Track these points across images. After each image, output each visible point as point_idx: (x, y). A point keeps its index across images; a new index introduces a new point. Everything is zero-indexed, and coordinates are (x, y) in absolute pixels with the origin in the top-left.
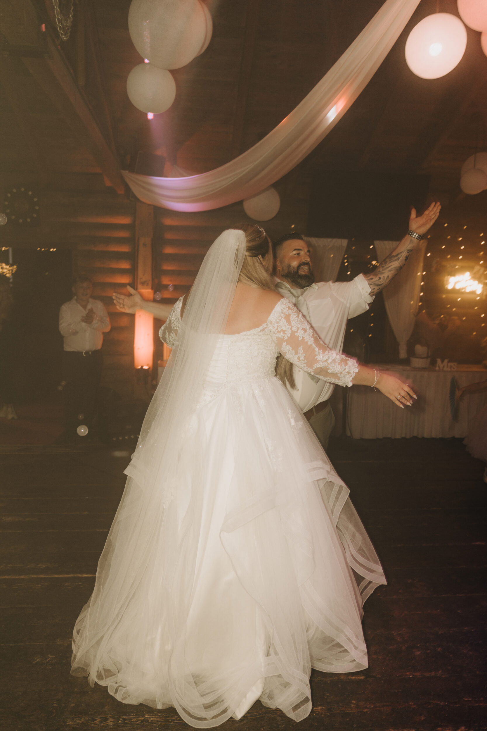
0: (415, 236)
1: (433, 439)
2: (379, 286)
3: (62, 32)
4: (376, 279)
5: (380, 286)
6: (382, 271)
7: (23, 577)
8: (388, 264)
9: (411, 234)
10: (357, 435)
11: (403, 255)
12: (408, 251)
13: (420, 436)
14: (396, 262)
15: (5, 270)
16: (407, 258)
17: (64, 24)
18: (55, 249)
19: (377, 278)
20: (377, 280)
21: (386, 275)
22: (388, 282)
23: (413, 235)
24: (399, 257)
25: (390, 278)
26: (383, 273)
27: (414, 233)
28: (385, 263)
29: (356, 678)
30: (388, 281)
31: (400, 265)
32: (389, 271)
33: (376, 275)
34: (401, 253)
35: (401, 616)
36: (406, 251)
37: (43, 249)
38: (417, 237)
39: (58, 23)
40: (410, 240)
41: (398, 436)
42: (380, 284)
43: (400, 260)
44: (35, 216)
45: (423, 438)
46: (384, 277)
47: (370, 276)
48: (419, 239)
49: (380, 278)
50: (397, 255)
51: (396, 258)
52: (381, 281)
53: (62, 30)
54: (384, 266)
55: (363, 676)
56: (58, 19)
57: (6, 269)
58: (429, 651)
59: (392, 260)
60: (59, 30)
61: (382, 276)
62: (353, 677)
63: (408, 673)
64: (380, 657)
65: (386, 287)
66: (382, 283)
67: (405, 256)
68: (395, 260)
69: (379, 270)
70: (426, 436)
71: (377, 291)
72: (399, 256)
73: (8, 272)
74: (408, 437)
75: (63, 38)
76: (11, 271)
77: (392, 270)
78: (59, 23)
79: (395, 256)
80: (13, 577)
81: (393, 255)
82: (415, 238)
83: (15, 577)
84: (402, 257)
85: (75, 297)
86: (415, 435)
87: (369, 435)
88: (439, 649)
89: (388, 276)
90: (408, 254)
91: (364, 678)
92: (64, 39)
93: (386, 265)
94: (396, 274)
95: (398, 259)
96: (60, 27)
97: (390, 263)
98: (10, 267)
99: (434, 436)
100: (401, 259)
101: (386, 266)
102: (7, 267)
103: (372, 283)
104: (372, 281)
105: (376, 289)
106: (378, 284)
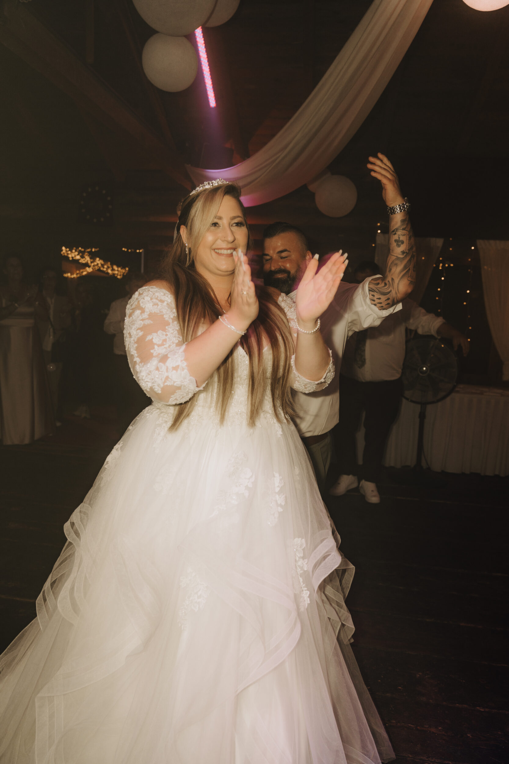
4: (382, 285)
15: (116, 272)
37: (130, 251)
42: (387, 292)
44: (108, 215)
57: (118, 271)
73: (119, 274)
76: (122, 273)
98: (121, 269)
102: (118, 269)
103: (377, 290)
104: (377, 287)
105: (382, 299)
106: (384, 292)
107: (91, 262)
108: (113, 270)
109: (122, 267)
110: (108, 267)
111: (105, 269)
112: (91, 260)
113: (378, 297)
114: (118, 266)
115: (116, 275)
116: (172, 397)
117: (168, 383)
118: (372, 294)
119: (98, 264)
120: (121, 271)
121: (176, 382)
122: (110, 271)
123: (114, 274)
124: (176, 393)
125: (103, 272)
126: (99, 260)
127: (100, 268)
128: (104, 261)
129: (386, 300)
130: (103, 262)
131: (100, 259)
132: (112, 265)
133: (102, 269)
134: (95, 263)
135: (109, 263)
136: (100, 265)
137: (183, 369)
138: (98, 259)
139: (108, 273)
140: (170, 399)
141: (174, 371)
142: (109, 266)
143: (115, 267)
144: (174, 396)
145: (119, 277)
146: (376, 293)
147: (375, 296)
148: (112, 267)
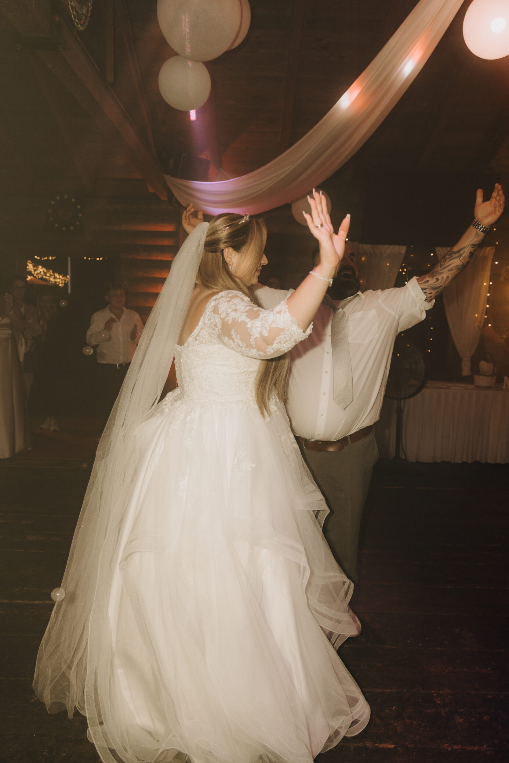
0: (481, 228)
1: (499, 465)
2: (437, 289)
3: (77, 21)
4: (432, 282)
5: (439, 289)
6: (440, 270)
7: (36, 602)
8: (448, 262)
9: (477, 225)
10: (412, 457)
11: (466, 252)
12: (473, 246)
13: (483, 461)
14: (458, 259)
15: (58, 280)
16: (471, 254)
17: (80, 12)
18: (101, 259)
19: (435, 280)
20: (435, 282)
21: (445, 276)
22: (449, 283)
23: (479, 227)
24: (461, 254)
25: (450, 279)
26: (441, 273)
27: (480, 224)
28: (445, 261)
29: (385, 746)
30: (447, 282)
31: (463, 263)
32: (449, 271)
33: (433, 276)
34: (464, 248)
35: (444, 673)
36: (469, 246)
37: (89, 259)
38: (483, 230)
39: (71, 11)
40: (475, 232)
41: (458, 460)
42: (437, 287)
43: (462, 257)
44: (78, 223)
45: (487, 463)
46: (443, 278)
47: (425, 277)
48: (485, 232)
49: (438, 280)
50: (459, 251)
51: (457, 255)
52: (440, 283)
53: (77, 19)
54: (443, 265)
55: (394, 744)
56: (72, 6)
57: (59, 278)
58: (473, 719)
59: (453, 257)
60: (73, 19)
61: (440, 277)
62: (381, 744)
63: (446, 745)
64: (415, 722)
65: (445, 288)
66: (440, 285)
67: (469, 252)
68: (457, 257)
69: (437, 270)
70: (489, 461)
71: (436, 295)
72: (462, 252)
73: (61, 282)
74: (470, 461)
75: (79, 27)
76: (63, 281)
77: (452, 270)
78: (73, 11)
79: (456, 253)
80: (27, 602)
81: (454, 251)
82: (480, 231)
83: (28, 602)
84: (465, 254)
85: (109, 306)
86: (478, 459)
87: (426, 457)
88: (486, 718)
89: (448, 277)
90: (473, 249)
91: (394, 747)
92: (80, 29)
93: (445, 263)
94: (459, 274)
95: (461, 256)
96: (74, 15)
97: (450, 261)
98: (62, 277)
99: (499, 462)
100: (463, 255)
101: (445, 265)
102: (59, 277)
103: (428, 287)
104: (428, 285)
105: (433, 293)
106: (436, 287)
107: (35, 271)
108: (55, 278)
109: (63, 275)
110: (51, 275)
111: (48, 278)
112: (35, 268)
113: (430, 292)
114: (60, 274)
115: (57, 283)
116: (276, 339)
117: (273, 326)
118: (424, 292)
119: (40, 272)
120: (63, 278)
121: (280, 324)
122: (52, 279)
123: (56, 282)
124: (280, 335)
125: (46, 280)
126: (42, 268)
127: (43, 276)
128: (46, 269)
129: (436, 293)
130: (45, 271)
131: (43, 266)
132: (54, 272)
133: (44, 277)
134: (39, 271)
135: (51, 271)
136: (42, 273)
137: (285, 312)
138: (40, 267)
139: (50, 281)
140: (275, 342)
141: (278, 315)
142: (52, 273)
143: (57, 275)
144: (278, 338)
145: (60, 285)
146: (427, 290)
147: (427, 292)
148: (54, 275)
